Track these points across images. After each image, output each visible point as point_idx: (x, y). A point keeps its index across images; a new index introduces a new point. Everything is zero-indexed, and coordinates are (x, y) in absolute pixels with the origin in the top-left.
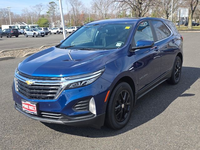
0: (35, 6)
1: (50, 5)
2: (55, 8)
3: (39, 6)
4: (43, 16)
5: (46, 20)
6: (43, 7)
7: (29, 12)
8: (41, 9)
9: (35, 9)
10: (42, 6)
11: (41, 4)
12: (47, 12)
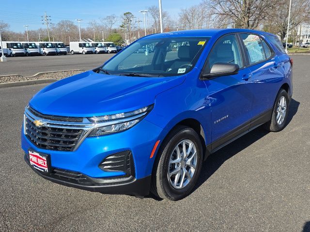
0: (105, 17)
1: (125, 17)
2: (131, 21)
3: (111, 18)
4: (115, 31)
5: (118, 37)
6: (115, 19)
7: (97, 25)
8: (113, 22)
9: (105, 21)
10: (114, 17)
11: (114, 15)
12: (121, 25)
